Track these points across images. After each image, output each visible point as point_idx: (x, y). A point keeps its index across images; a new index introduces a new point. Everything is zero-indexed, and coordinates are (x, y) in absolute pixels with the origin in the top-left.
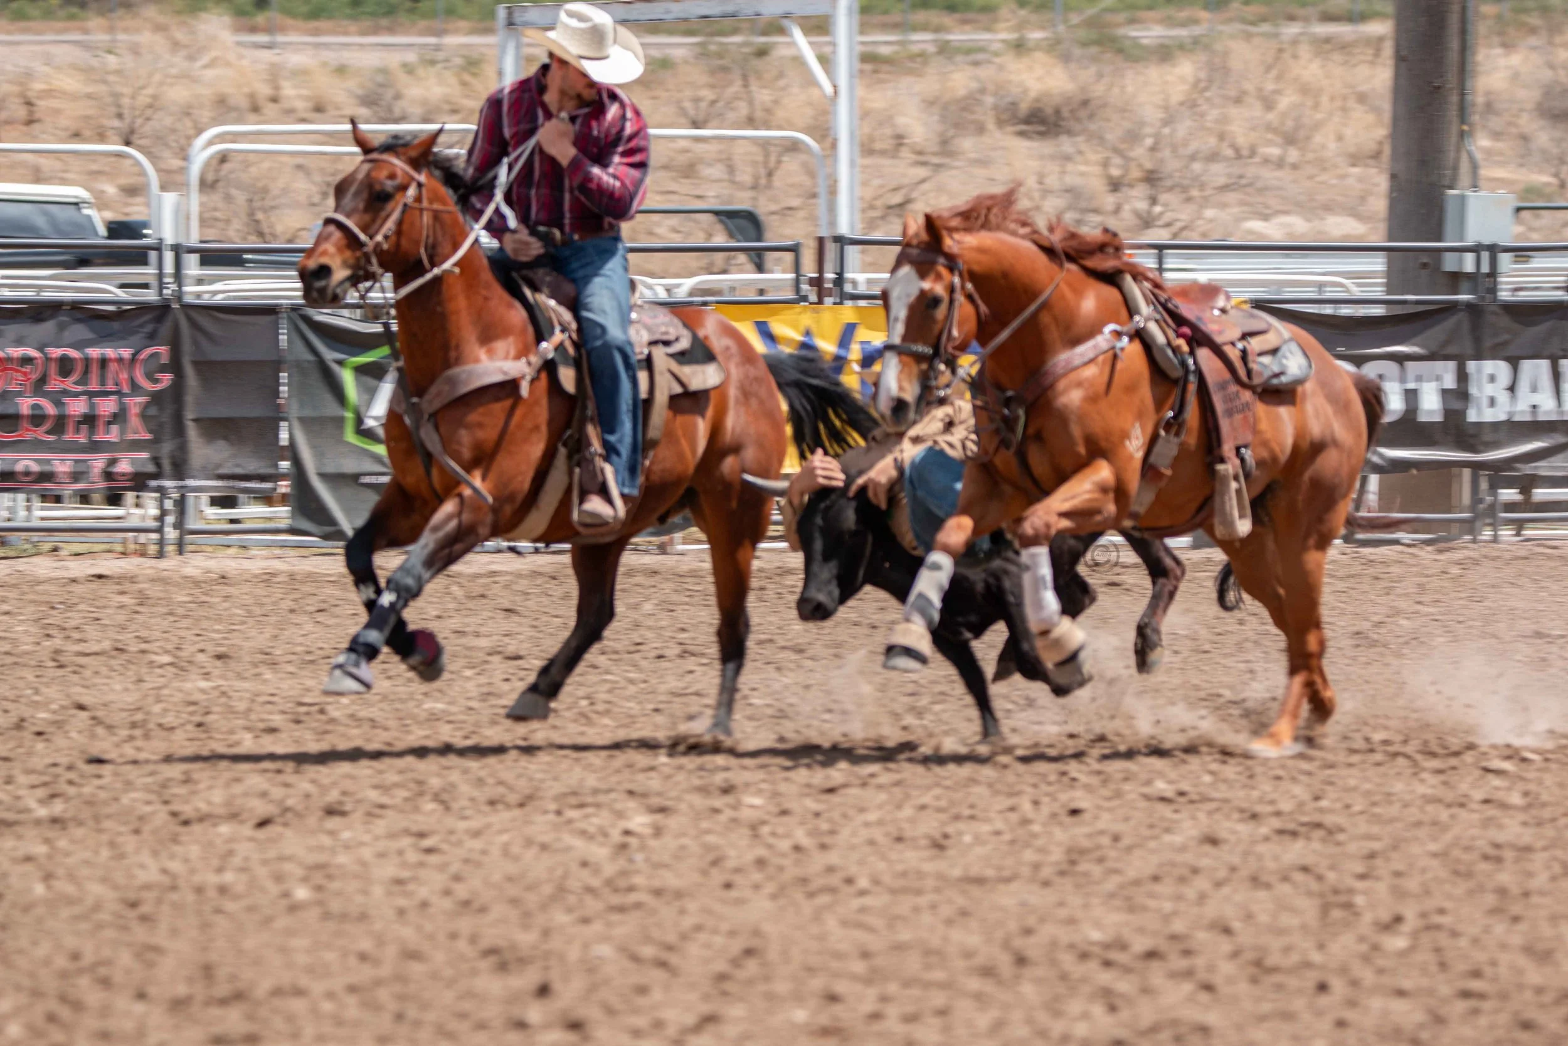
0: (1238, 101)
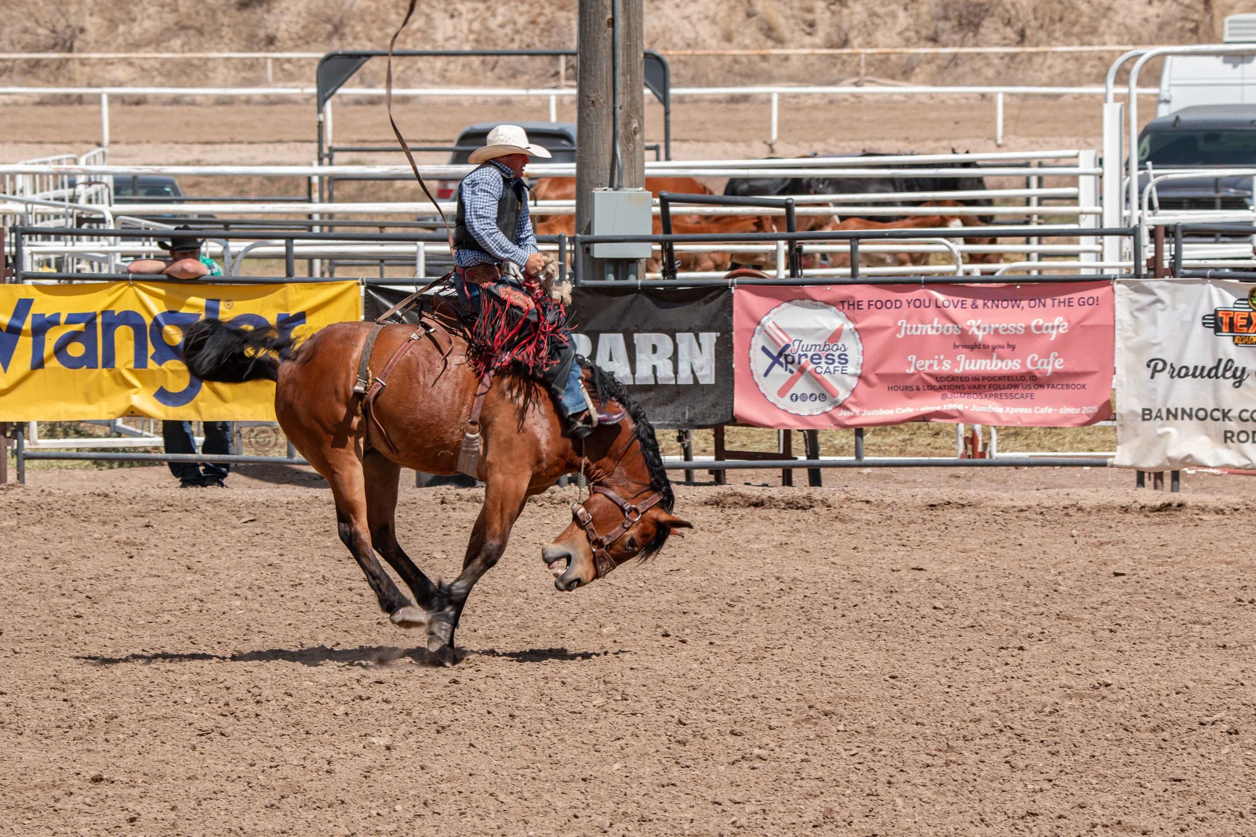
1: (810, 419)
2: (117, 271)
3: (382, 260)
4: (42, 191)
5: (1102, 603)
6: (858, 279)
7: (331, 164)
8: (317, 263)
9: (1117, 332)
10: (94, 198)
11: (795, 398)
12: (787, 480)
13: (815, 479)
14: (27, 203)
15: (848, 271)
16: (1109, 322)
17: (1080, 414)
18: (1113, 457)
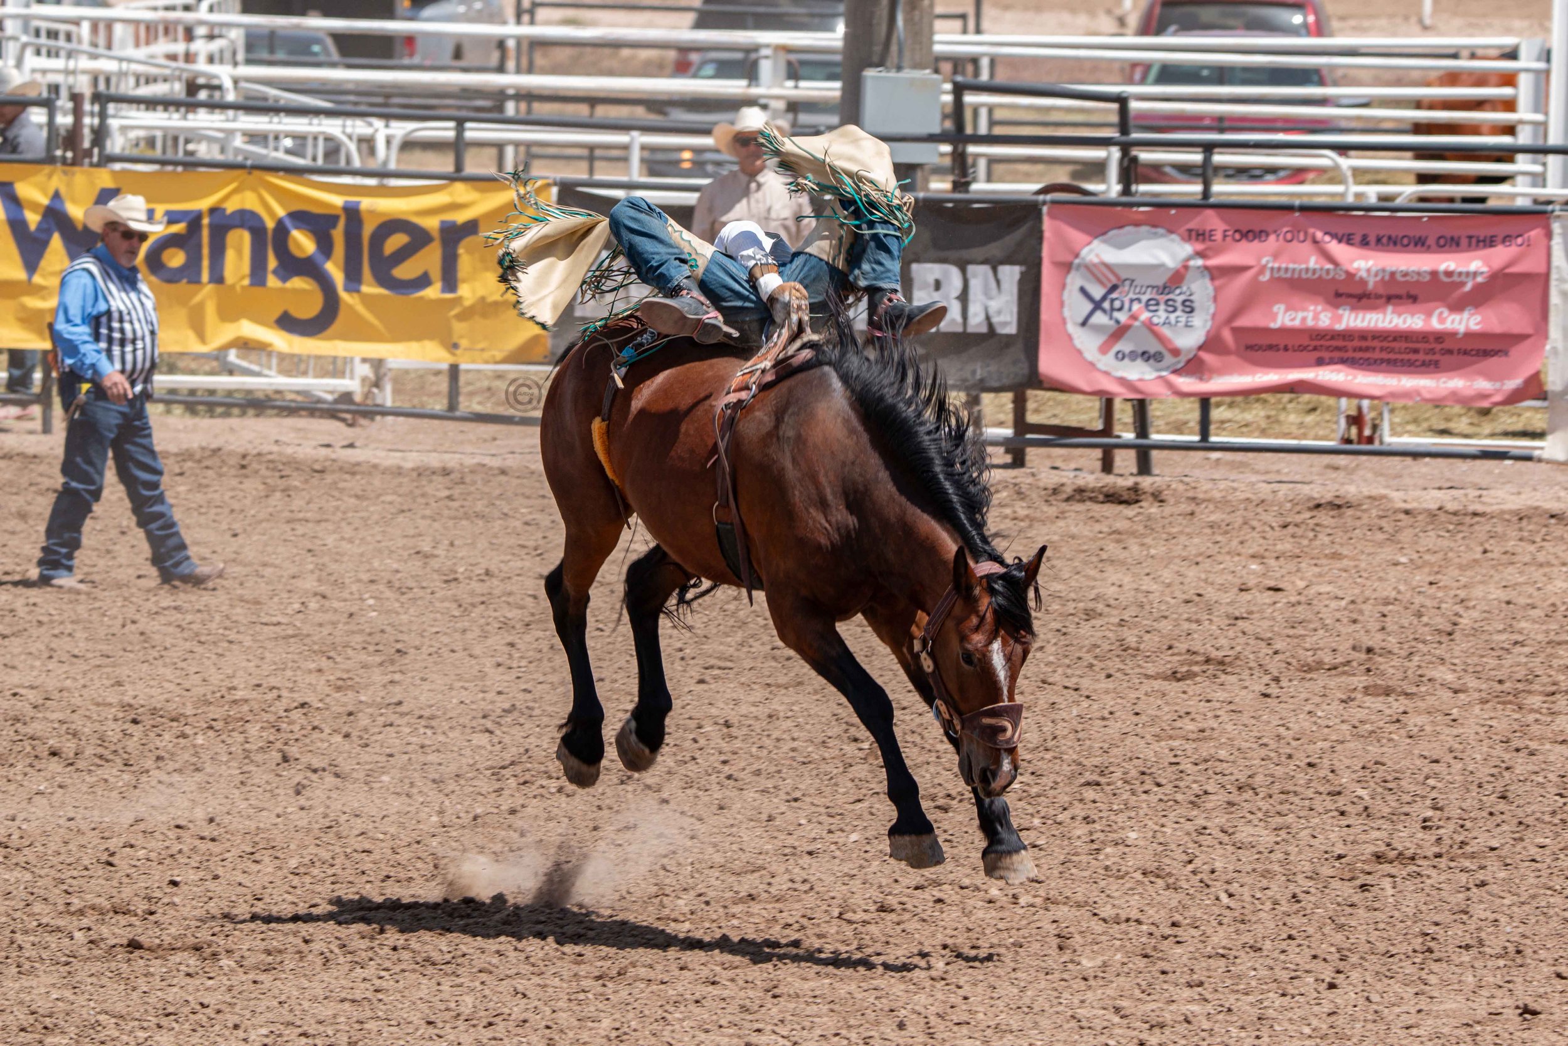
1: (1140, 385)
2: (236, 155)
3: (592, 154)
4: (148, 43)
5: (1516, 643)
6: (1212, 200)
7: (532, 22)
8: (510, 151)
9: (1553, 284)
10: (217, 57)
11: (1121, 356)
12: (1107, 466)
13: (1144, 466)
14: (121, 60)
15: (1197, 188)
16: (1541, 269)
17: (1498, 391)
18: (1542, 448)
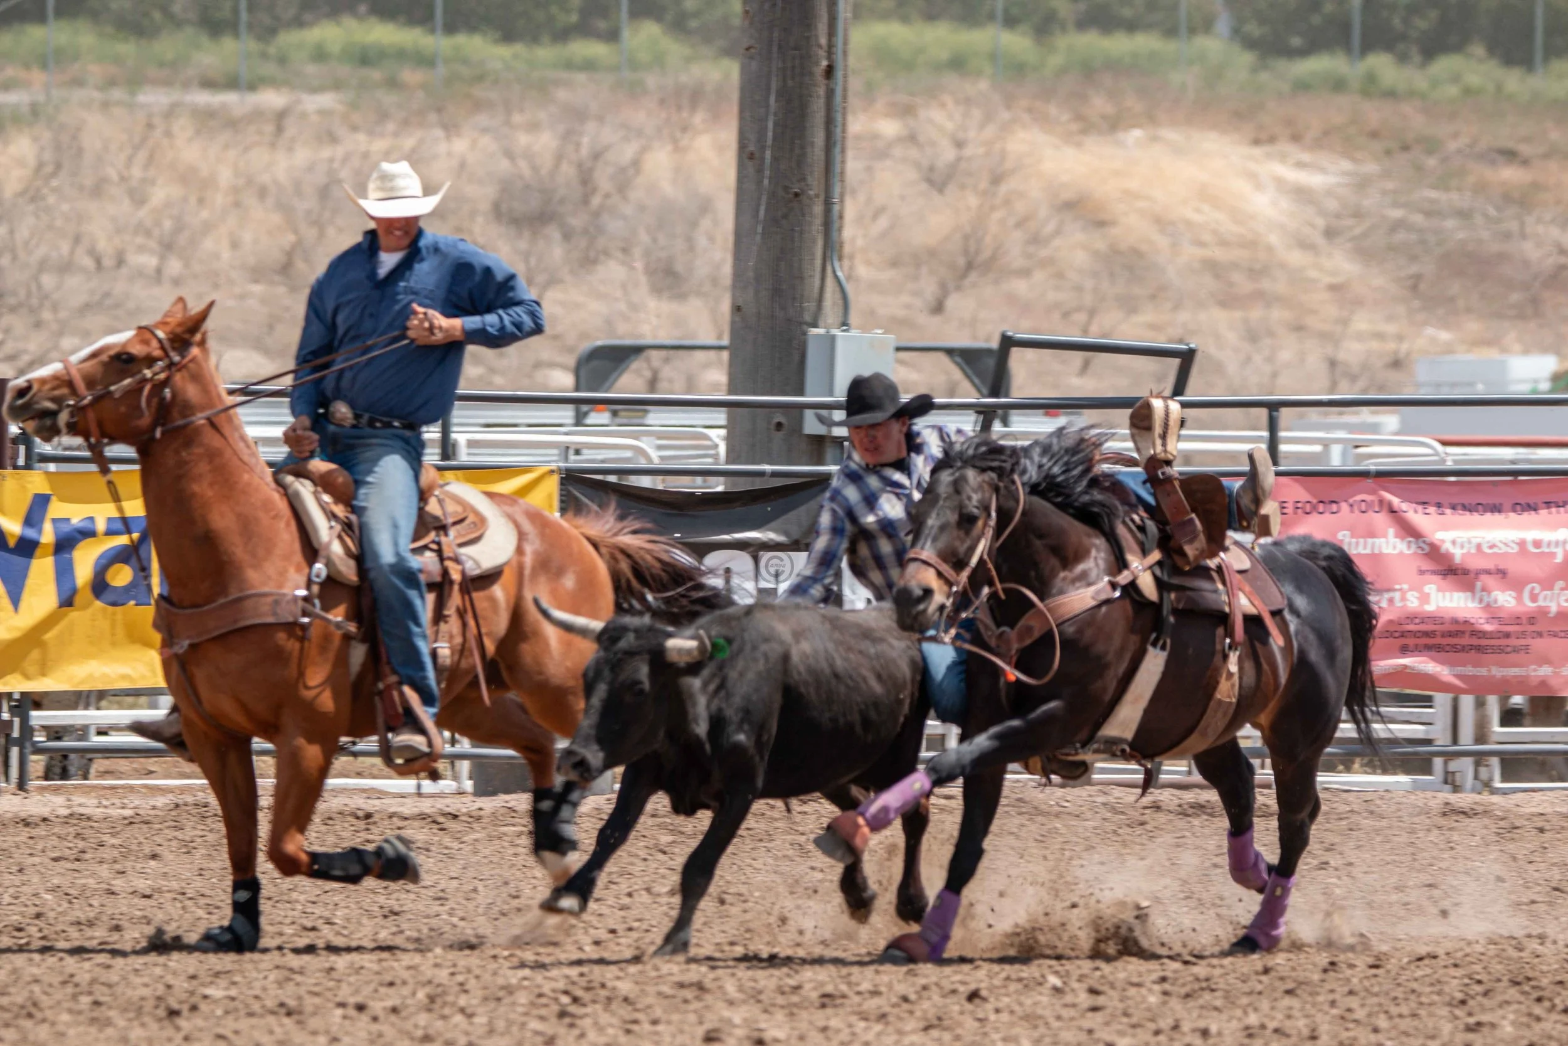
0: (97, 191)
